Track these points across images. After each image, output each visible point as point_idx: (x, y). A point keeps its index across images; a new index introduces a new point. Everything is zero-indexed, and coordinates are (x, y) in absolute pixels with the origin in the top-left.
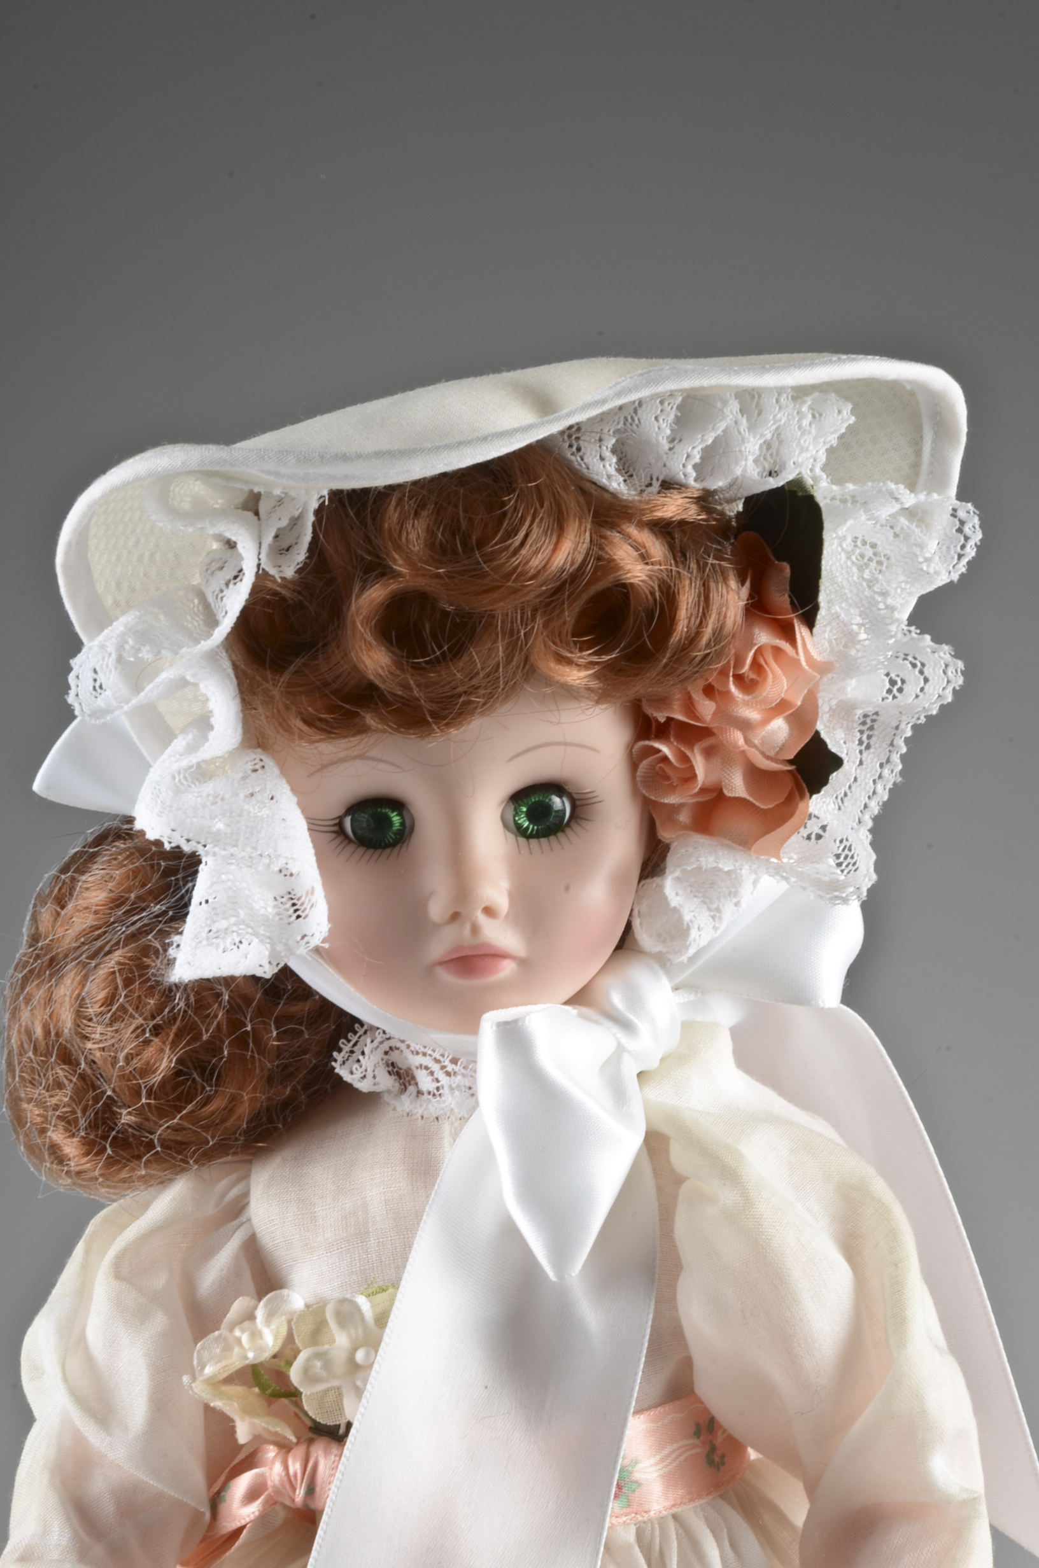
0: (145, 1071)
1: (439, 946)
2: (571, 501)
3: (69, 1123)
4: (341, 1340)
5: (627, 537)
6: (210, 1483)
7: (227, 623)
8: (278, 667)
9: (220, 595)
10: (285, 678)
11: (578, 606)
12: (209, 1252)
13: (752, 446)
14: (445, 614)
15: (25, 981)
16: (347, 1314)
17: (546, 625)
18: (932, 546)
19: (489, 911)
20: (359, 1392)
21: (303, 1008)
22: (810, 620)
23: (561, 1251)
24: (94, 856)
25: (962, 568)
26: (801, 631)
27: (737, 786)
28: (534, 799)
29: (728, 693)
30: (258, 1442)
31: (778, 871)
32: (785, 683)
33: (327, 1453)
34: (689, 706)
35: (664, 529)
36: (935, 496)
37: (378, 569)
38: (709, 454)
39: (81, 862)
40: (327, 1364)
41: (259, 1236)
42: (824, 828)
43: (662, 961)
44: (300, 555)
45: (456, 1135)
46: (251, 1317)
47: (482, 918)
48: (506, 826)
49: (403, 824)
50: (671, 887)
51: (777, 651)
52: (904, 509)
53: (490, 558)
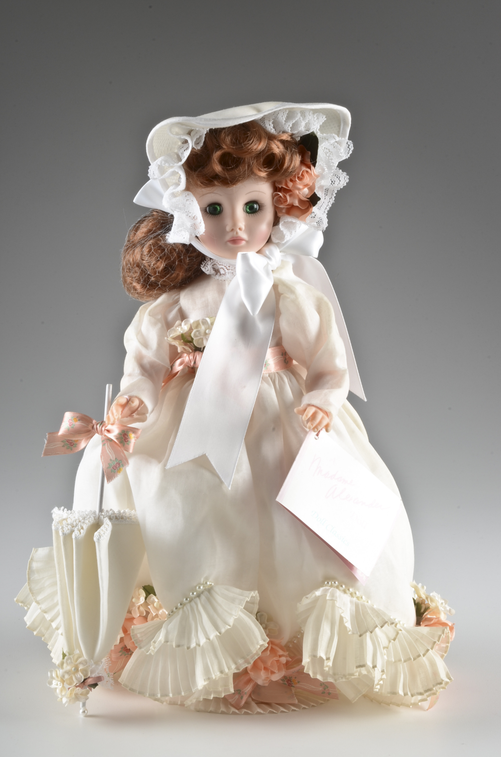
0: (157, 268)
1: (228, 237)
2: (263, 134)
3: (138, 281)
4: (203, 328)
5: (275, 143)
6: (171, 363)
7: (184, 160)
8: (195, 170)
9: (182, 154)
10: (197, 173)
11: (264, 158)
12: (170, 311)
13: (303, 124)
14: (234, 158)
15: (127, 249)
16: (204, 322)
17: (257, 162)
18: (342, 150)
19: (240, 229)
20: (207, 340)
21: (194, 254)
22: (314, 165)
23: (254, 308)
24: (144, 220)
25: (349, 156)
26: (312, 167)
27: (296, 203)
28: (250, 205)
29: (296, 181)
30: (182, 353)
31: (306, 223)
32: (308, 179)
33: (199, 354)
34: (286, 185)
35: (283, 142)
36: (343, 139)
37: (219, 147)
38: (293, 125)
39: (141, 222)
40: (200, 333)
41: (182, 307)
42: (315, 215)
43: (278, 245)
44: (202, 144)
45: (229, 284)
46: (181, 325)
47: (238, 231)
48: (244, 211)
49: (220, 209)
50: (281, 226)
51: (307, 172)
52: (336, 142)
53: (245, 145)
